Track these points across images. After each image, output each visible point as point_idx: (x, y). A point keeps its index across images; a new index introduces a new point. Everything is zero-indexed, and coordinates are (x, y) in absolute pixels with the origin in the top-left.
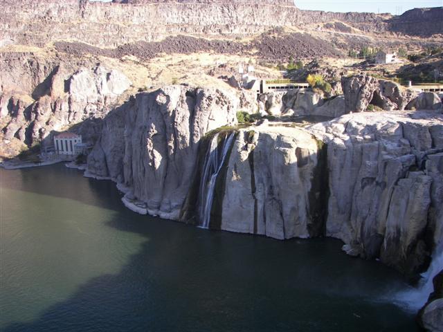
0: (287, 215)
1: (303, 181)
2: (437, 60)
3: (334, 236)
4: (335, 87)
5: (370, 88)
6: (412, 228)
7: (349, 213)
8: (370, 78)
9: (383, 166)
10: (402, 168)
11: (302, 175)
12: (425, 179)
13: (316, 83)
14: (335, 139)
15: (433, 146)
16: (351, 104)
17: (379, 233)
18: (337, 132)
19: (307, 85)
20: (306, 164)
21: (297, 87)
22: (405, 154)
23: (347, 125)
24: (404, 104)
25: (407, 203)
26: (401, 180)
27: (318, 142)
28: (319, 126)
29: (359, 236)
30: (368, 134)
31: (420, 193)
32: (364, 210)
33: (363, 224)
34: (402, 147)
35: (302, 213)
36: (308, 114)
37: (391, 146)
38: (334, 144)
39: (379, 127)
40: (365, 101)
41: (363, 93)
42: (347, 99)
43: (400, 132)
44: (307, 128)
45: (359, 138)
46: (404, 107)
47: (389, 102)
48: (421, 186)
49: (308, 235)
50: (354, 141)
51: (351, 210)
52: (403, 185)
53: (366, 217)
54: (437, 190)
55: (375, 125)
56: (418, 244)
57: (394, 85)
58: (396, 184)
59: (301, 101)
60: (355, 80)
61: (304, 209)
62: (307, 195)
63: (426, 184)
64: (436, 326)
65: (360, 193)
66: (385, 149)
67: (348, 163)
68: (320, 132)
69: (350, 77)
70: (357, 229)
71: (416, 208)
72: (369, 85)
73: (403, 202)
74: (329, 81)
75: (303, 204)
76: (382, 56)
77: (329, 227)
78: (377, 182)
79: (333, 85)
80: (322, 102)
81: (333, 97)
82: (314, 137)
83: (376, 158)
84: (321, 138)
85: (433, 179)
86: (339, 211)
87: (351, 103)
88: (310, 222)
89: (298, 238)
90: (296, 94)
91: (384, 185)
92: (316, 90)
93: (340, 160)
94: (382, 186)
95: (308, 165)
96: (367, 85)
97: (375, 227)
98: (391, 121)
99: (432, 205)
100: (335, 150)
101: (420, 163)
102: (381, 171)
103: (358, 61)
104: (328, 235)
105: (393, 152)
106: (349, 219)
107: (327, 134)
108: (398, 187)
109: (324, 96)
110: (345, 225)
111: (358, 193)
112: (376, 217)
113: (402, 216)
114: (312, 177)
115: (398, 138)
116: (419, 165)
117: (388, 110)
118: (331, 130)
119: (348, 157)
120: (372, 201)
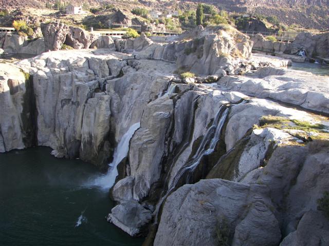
0: (5, 133)
1: (15, 105)
2: (110, 13)
3: (44, 145)
4: (36, 31)
5: (63, 33)
6: (100, 133)
7: (54, 126)
8: (63, 24)
9: (76, 90)
10: (89, 90)
11: (14, 101)
12: (106, 97)
13: (21, 28)
14: (39, 71)
15: (110, 74)
16: (49, 45)
17: (77, 139)
18: (39, 66)
19: (13, 29)
20: (17, 92)
21: (4, 31)
22: (91, 80)
23: (47, 60)
24: (89, 44)
25: (95, 115)
26: (89, 99)
27: (25, 74)
28: (26, 62)
29: (63, 143)
30: (63, 67)
31: (103, 108)
32: (65, 123)
33: (65, 134)
34: (89, 75)
35: (18, 130)
36: (16, 53)
37: (81, 75)
38: (37, 75)
39: (71, 62)
40: (60, 42)
41: (58, 36)
42: (46, 41)
43: (86, 65)
44: (16, 64)
45: (57, 70)
46: (89, 46)
47: (78, 43)
48: (103, 103)
49: (24, 147)
50: (54, 73)
51: (55, 123)
52: (91, 103)
53: (67, 128)
54: (115, 105)
55: (68, 60)
56: (105, 144)
57: (80, 30)
58: (86, 102)
59: (9, 42)
60: (52, 26)
61: (19, 127)
62: (20, 115)
63: (107, 101)
64: (121, 198)
65: (61, 111)
66: (77, 77)
67: (50, 89)
68: (26, 66)
69: (48, 24)
70: (61, 138)
71: (101, 119)
72: (62, 30)
73: (92, 115)
74: (31, 27)
75: (17, 123)
76: (71, 8)
77: (39, 139)
78: (73, 102)
79: (35, 29)
80: (26, 43)
81: (35, 39)
82: (22, 71)
83: (71, 84)
84: (27, 71)
85: (111, 97)
86: (46, 126)
87: (49, 43)
88: (24, 136)
89: (16, 150)
90: (4, 36)
91: (78, 104)
92: (21, 33)
93: (43, 87)
94: (76, 104)
95: (18, 92)
96: (61, 30)
97: (73, 135)
98: (80, 56)
99: (112, 115)
100: (39, 80)
101: (102, 86)
102: (75, 93)
103: (53, 12)
104: (39, 145)
105: (82, 79)
106: (54, 131)
107: (32, 68)
108: (87, 104)
109: (28, 38)
110: (52, 136)
111: (59, 111)
112: (74, 127)
113: (92, 125)
114: (23, 102)
115: (86, 69)
116: (101, 88)
117: (77, 48)
118: (35, 65)
119: (50, 84)
120: (70, 116)
